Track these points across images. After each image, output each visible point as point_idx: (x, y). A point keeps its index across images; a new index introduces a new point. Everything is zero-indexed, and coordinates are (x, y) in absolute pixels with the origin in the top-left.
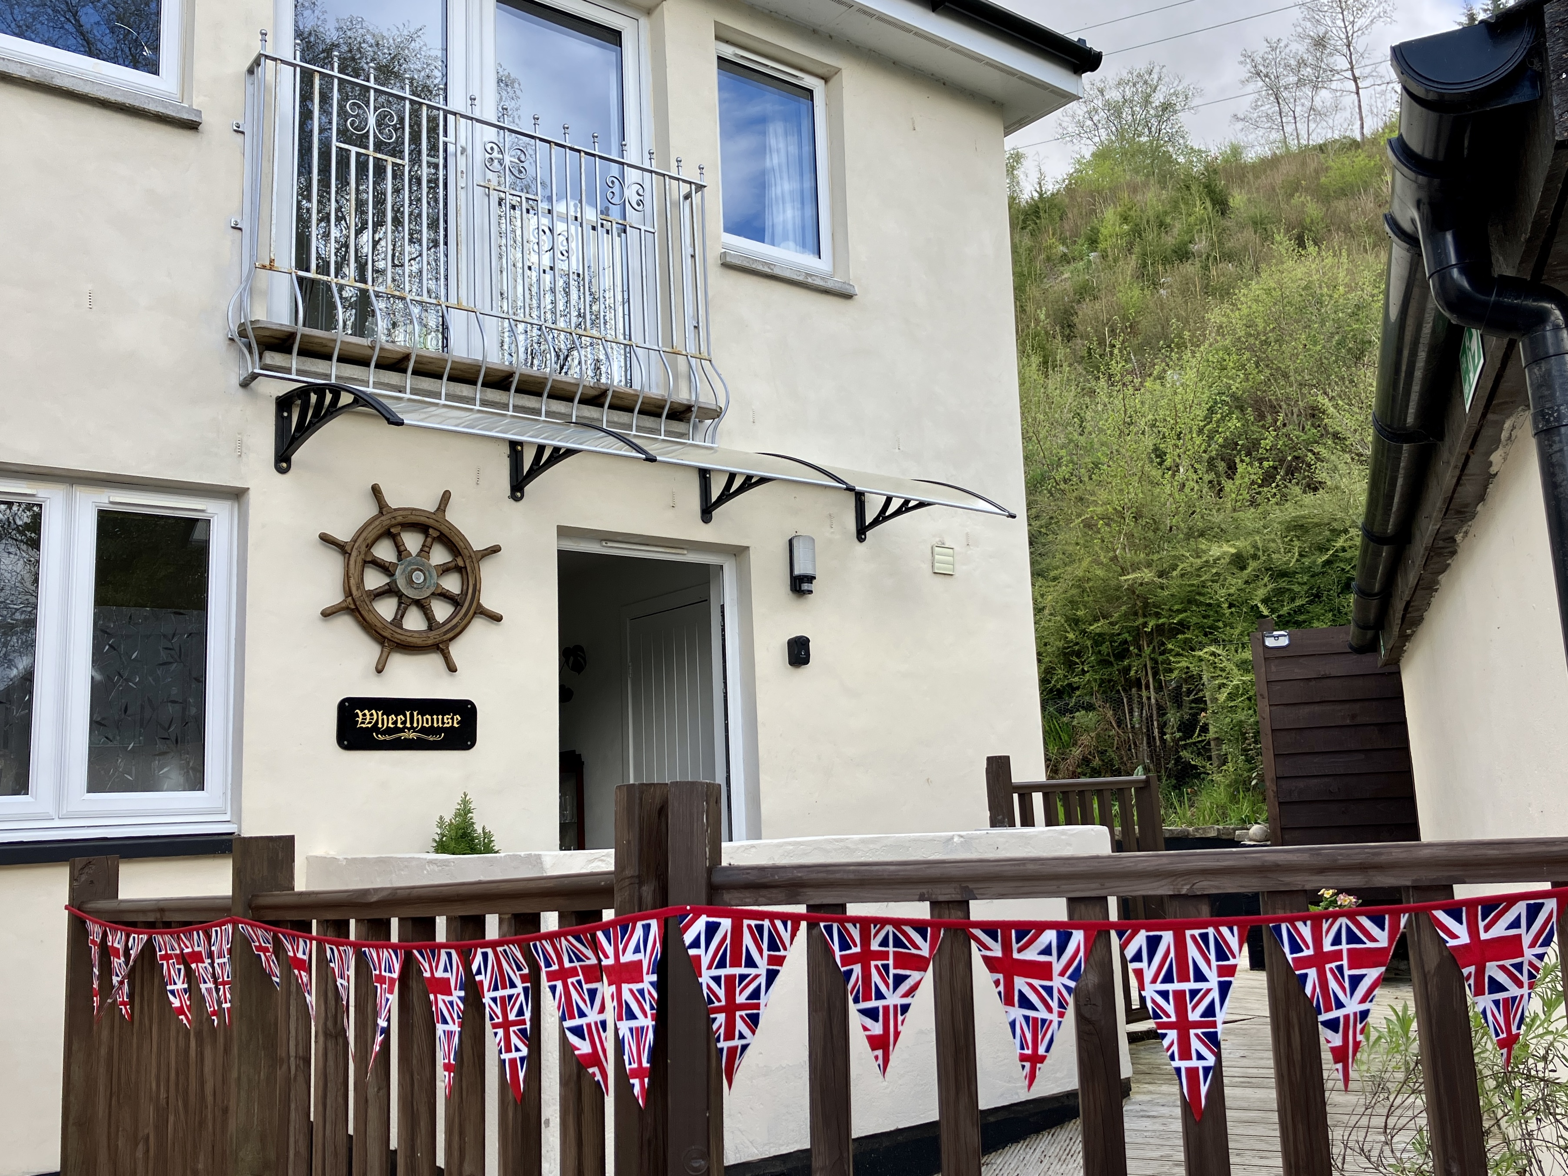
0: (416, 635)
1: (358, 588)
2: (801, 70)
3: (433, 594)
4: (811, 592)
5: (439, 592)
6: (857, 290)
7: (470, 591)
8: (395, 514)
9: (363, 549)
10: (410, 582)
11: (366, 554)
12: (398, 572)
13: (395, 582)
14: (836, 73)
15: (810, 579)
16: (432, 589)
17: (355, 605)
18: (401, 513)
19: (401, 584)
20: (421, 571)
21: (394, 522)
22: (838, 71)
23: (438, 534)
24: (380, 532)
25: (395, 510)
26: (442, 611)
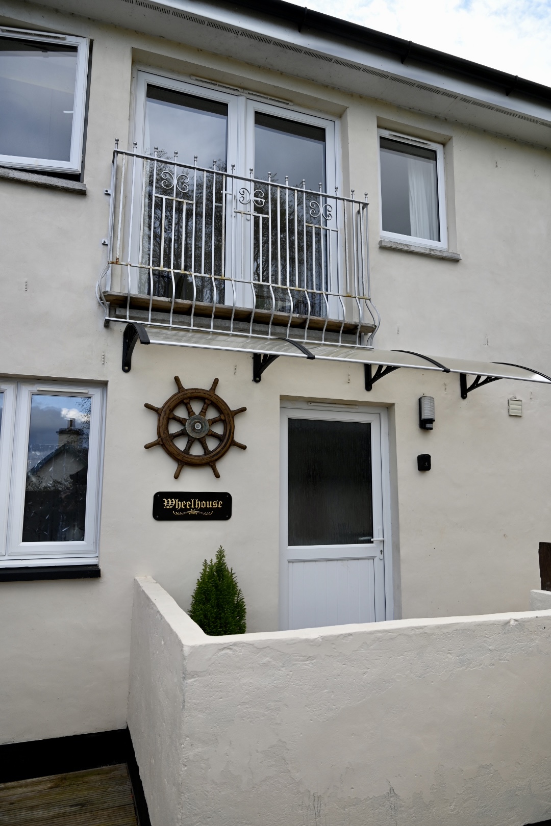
0: (196, 458)
1: (164, 433)
2: (429, 140)
3: (207, 435)
4: (432, 429)
5: (210, 433)
6: (461, 257)
7: (228, 433)
8: (186, 392)
9: (168, 412)
10: (194, 429)
11: (169, 414)
12: (187, 424)
13: (185, 429)
14: (450, 140)
15: (431, 421)
16: (206, 432)
17: (163, 442)
18: (189, 391)
19: (189, 430)
20: (200, 423)
21: (185, 396)
22: (450, 139)
23: (210, 402)
24: (177, 402)
25: (187, 390)
26: (212, 445)
